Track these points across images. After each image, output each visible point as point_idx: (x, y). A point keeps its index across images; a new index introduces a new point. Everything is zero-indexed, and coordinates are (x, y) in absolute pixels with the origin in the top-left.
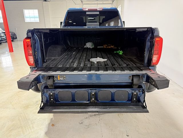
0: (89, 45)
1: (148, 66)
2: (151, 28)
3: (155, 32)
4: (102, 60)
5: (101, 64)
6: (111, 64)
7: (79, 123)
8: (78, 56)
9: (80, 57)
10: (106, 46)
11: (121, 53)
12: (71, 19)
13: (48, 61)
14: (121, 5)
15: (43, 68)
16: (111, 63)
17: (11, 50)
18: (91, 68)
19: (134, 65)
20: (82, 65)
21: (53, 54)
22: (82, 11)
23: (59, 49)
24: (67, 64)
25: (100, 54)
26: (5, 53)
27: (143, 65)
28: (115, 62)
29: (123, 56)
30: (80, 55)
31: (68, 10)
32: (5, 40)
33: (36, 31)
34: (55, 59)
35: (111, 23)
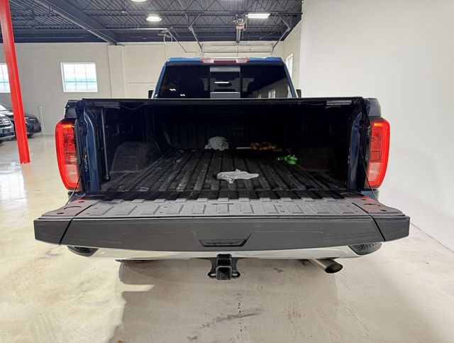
0: (216, 143)
1: (357, 190)
2: (360, 99)
3: (369, 108)
4: (246, 176)
5: (244, 184)
6: (267, 185)
7: (189, 338)
8: (189, 167)
9: (193, 169)
10: (257, 146)
11: (293, 160)
12: (173, 82)
13: (115, 179)
14: (292, 55)
15: (101, 193)
16: (269, 183)
17: (25, 158)
18: (219, 193)
19: (324, 187)
20: (197, 188)
21: (127, 163)
22: (199, 64)
23: (143, 150)
24: (161, 184)
25: (242, 162)
26: (9, 165)
27: (346, 187)
28: (279, 182)
29: (297, 167)
30: (195, 165)
31: (167, 63)
32: (12, 134)
33: (87, 104)
34: (131, 174)
35: (270, 93)
